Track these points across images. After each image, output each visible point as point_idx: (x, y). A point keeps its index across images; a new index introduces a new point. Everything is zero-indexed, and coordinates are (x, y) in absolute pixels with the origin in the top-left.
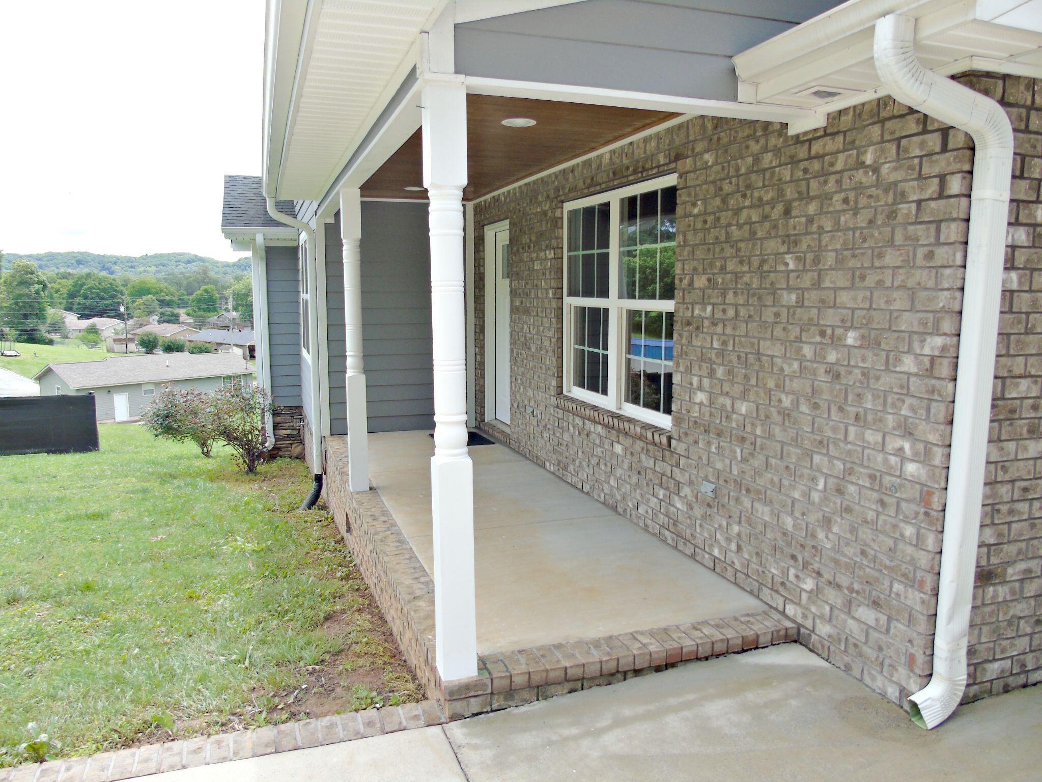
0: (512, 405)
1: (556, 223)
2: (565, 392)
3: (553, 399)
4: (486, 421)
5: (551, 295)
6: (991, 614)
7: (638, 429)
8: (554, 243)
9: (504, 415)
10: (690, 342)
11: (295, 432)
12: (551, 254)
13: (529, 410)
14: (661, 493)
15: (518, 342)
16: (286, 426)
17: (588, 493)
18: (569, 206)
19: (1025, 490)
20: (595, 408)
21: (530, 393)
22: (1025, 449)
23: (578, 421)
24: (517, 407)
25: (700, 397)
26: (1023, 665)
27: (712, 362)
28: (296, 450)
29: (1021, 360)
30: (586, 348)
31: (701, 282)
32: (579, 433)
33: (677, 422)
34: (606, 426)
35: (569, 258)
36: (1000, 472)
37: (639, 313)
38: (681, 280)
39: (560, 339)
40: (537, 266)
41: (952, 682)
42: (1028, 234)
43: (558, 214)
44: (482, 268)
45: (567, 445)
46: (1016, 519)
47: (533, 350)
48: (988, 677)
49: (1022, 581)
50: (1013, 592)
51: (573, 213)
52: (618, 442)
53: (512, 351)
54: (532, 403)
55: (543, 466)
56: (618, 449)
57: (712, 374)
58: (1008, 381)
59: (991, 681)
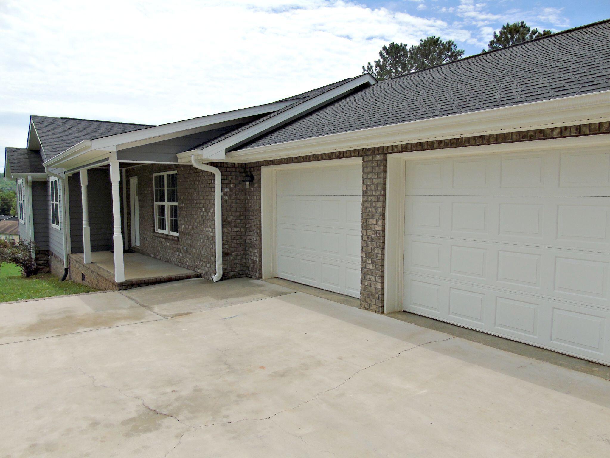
0: (140, 238)
1: (151, 179)
2: (156, 231)
3: (152, 234)
4: (132, 246)
5: (150, 201)
6: (230, 262)
7: (172, 237)
8: (151, 185)
9: (138, 244)
10: (181, 213)
11: (46, 262)
12: (150, 189)
13: (145, 239)
14: (177, 253)
15: (141, 217)
16: (42, 259)
17: (162, 260)
18: (155, 175)
19: (234, 238)
20: (163, 234)
21: (146, 233)
22: (234, 230)
23: (159, 239)
24: (142, 239)
25: (183, 226)
26: (239, 273)
27: (184, 217)
28: (47, 269)
29: (230, 213)
30: (161, 217)
31: (182, 198)
32: (159, 242)
33: (179, 234)
34: (166, 239)
35: (155, 190)
36: (228, 234)
37: (172, 206)
38: (179, 197)
39: (153, 215)
40: (146, 192)
41: (220, 273)
42: (229, 190)
43: (151, 177)
44: (129, 192)
45: (156, 247)
46: (233, 243)
47: (146, 219)
48: (231, 275)
49: (236, 256)
50: (234, 258)
51: (156, 177)
52: (168, 243)
53: (140, 220)
54: (146, 236)
55: (150, 256)
56: (168, 244)
57: (185, 220)
58: (228, 217)
59: (232, 276)
